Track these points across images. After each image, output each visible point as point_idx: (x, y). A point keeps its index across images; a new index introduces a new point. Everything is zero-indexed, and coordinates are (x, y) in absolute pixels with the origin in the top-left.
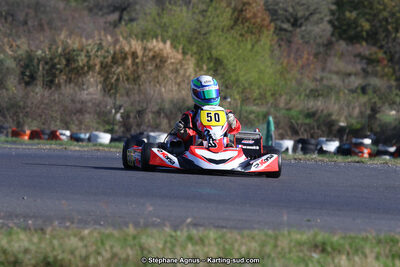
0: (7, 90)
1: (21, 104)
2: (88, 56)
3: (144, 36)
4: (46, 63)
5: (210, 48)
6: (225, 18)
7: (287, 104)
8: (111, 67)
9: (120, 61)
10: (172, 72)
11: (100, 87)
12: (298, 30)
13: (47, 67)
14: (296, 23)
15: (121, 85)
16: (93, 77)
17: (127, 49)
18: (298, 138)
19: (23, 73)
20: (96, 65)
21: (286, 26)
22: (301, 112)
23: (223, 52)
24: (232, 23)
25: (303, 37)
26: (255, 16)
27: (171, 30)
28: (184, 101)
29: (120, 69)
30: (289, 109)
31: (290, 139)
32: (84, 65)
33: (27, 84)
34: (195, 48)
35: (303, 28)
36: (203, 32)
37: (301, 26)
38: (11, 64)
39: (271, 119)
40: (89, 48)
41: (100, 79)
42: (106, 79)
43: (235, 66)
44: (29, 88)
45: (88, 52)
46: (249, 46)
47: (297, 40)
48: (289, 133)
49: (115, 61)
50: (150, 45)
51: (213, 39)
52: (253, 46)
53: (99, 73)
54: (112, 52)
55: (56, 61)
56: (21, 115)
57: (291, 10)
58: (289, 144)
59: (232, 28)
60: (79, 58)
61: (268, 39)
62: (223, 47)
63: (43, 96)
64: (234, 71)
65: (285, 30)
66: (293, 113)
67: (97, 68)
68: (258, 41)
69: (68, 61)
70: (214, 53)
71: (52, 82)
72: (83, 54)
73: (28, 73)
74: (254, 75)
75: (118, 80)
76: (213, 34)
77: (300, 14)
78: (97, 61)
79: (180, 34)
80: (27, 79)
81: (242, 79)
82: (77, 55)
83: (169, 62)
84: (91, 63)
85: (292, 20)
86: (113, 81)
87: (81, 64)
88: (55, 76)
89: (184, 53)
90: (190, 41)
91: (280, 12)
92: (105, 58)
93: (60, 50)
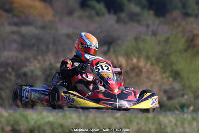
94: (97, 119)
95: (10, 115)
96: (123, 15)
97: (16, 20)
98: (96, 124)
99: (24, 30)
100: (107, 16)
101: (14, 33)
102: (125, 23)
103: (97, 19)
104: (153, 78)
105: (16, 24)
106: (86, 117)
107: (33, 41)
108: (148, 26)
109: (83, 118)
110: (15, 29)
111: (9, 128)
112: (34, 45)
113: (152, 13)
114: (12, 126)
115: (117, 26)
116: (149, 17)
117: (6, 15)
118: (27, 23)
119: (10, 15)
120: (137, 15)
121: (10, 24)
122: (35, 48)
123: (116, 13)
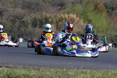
0: (28, 28)
1: (32, 33)
2: (52, 19)
3: (68, 13)
4: (40, 21)
5: (87, 17)
6: (92, 8)
7: (110, 33)
8: (59, 22)
9: (61, 20)
10: (76, 23)
11: (55, 28)
12: (113, 11)
13: (40, 22)
14: (113, 9)
15: (61, 27)
16: (53, 25)
17: (63, 17)
18: (113, 43)
19: (33, 24)
20: (54, 21)
21: (110, 10)
22: (114, 35)
23: (91, 18)
24: (94, 9)
25: (115, 14)
26: (101, 7)
27: (76, 12)
28: (80, 32)
29: (61, 23)
30: (111, 35)
31: (111, 43)
32: (51, 22)
33: (34, 27)
34: (83, 17)
35: (115, 11)
36: (85, 12)
37: (114, 10)
38: (29, 21)
39: (105, 37)
40: (52, 17)
41: (55, 26)
42: (57, 25)
43: (95, 22)
44: (35, 28)
45: (52, 18)
46: (99, 16)
47: (113, 14)
48: (111, 41)
49: (60, 20)
50: (70, 16)
51: (88, 14)
52: (100, 16)
53: (55, 24)
54: (59, 18)
55: (43, 20)
56: (32, 36)
57: (111, 5)
58: (111, 45)
59: (94, 11)
60: (49, 20)
61: (104, 14)
62: (91, 16)
63: (38, 31)
64: (95, 23)
65: (110, 11)
66: (112, 36)
67: (55, 22)
68: (102, 14)
69: (46, 20)
70: (89, 18)
71: (41, 26)
72: (51, 18)
73: (34, 24)
74: (100, 24)
75: (60, 26)
76: (88, 12)
77: (114, 7)
78: (55, 20)
79: (79, 12)
80: (34, 25)
81: (97, 26)
82: (49, 19)
83: (76, 21)
84: (53, 21)
85: (112, 8)
86: (59, 26)
87: (50, 21)
88: (42, 25)
89: (80, 18)
90: (82, 15)
91: (108, 6)
92: (57, 20)
93: (44, 17)
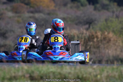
94: (82, 70)
95: (28, 67)
96: (98, 6)
97: (32, 9)
98: (81, 73)
99: (37, 15)
100: (88, 6)
101: (30, 17)
102: (99, 11)
103: (82, 8)
104: (117, 44)
105: (32, 12)
106: (75, 68)
107: (43, 22)
108: (113, 12)
109: (73, 69)
110: (31, 15)
111: (28, 76)
112: (43, 25)
113: (116, 4)
114: (30, 74)
115: (94, 12)
116: (114, 6)
117: (26, 6)
118: (39, 11)
119: (28, 7)
120: (107, 5)
121: (28, 12)
122: (44, 27)
123: (93, 4)
